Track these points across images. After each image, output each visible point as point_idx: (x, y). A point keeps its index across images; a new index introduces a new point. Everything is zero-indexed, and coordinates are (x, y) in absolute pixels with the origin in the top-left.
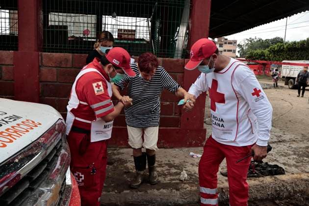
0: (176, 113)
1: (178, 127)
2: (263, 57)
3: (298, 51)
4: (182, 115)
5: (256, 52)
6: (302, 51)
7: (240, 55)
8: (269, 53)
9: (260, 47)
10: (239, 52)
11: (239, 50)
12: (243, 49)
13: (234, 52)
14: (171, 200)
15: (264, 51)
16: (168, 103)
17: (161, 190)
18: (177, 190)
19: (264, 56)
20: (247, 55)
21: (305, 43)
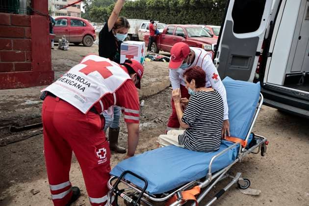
0: (28, 60)
1: (31, 70)
2: (105, 14)
3: (133, 10)
4: (33, 61)
5: (98, 9)
6: (137, 10)
7: (85, 11)
8: (110, 10)
9: (104, 3)
10: (83, 7)
11: (84, 5)
12: (87, 5)
13: (79, 7)
14: (34, 114)
15: (106, 8)
16: (20, 52)
17: (26, 109)
18: (37, 107)
19: (107, 13)
20: (91, 12)
21: (139, 4)
